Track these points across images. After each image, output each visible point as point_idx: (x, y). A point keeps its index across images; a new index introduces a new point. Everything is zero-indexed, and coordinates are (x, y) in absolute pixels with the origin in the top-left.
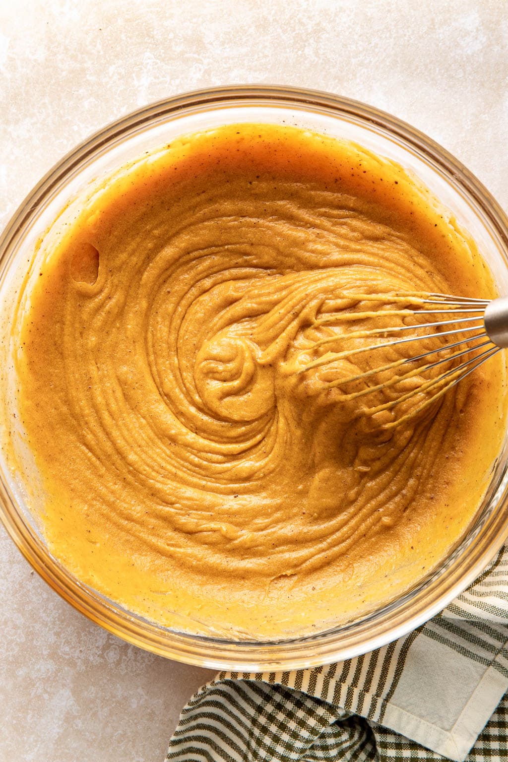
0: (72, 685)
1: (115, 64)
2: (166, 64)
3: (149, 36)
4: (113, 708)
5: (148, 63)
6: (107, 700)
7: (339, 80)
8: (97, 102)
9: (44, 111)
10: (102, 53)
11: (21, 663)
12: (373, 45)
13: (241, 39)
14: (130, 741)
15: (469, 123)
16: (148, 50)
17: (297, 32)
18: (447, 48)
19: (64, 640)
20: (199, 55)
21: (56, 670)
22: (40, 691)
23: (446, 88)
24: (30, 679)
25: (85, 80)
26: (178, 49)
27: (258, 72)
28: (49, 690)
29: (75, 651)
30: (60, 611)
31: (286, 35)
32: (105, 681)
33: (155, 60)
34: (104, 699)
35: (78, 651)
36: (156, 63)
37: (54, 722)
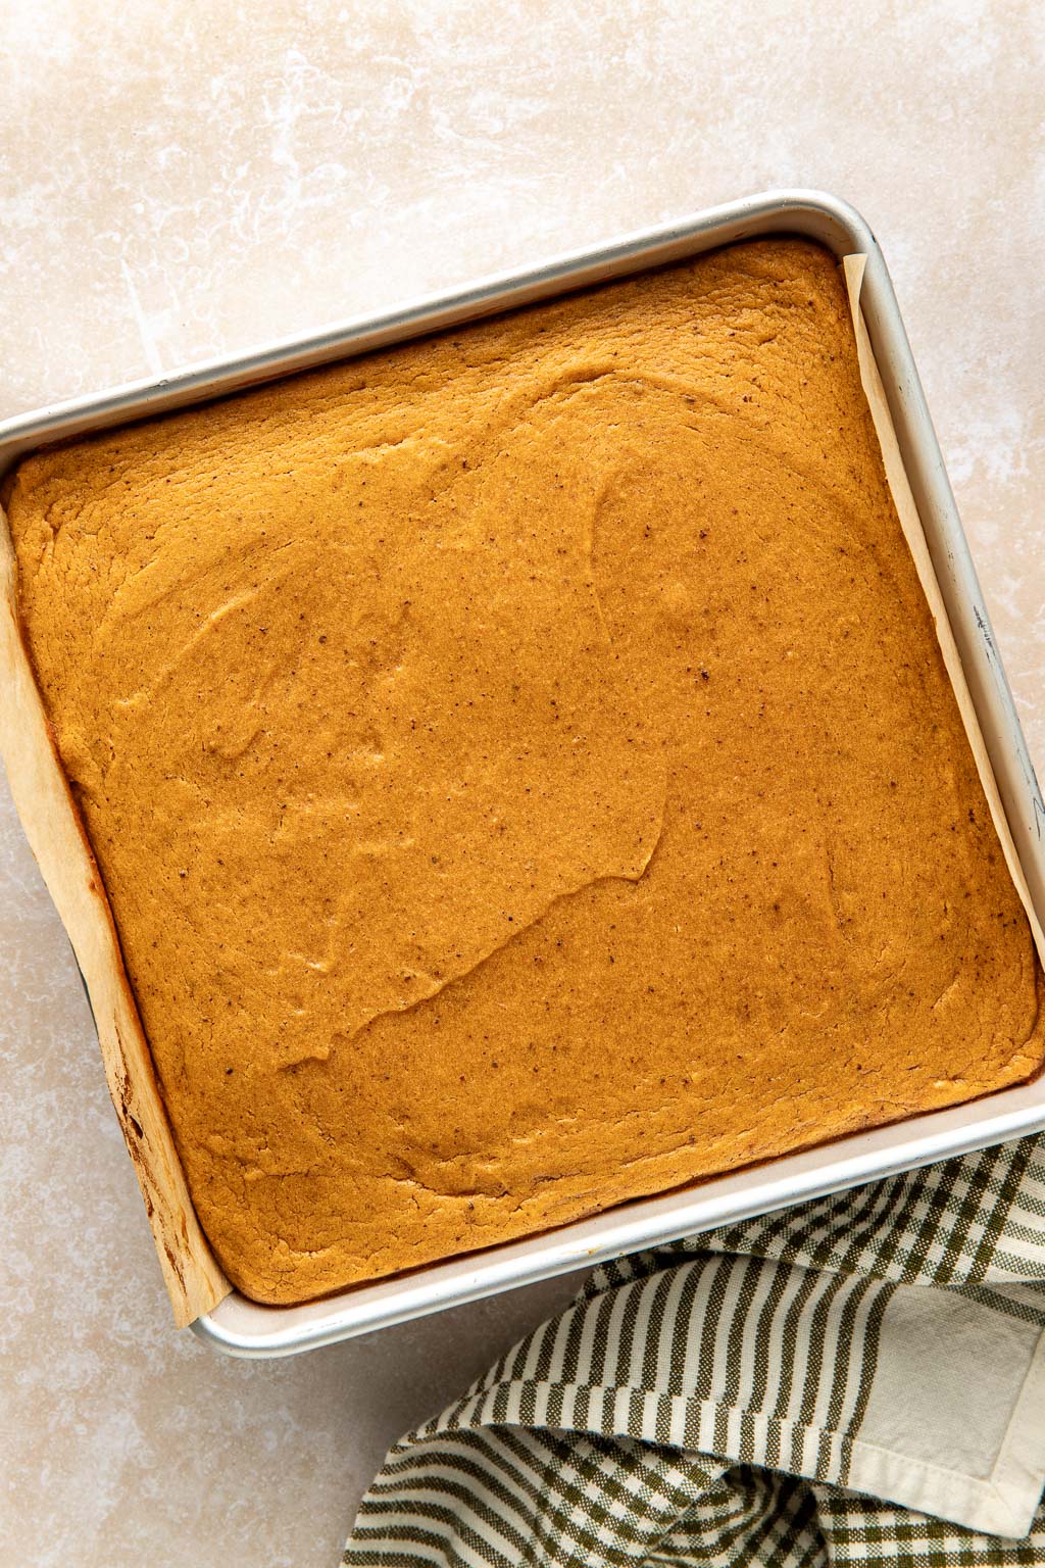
0: (136, 1405)
1: (222, 73)
2: (332, 76)
3: (297, 16)
4: (227, 1451)
5: (294, 74)
6: (214, 1436)
7: (698, 120)
8: (184, 154)
9: (70, 168)
10: (195, 49)
11: (27, 1359)
12: (767, 47)
13: (491, 29)
14: (261, 1521)
15: (965, 217)
16: (295, 45)
17: (609, 16)
18: (920, 61)
19: (118, 1309)
20: (403, 59)
21: (103, 1372)
22: (68, 1417)
23: (918, 142)
24: (46, 1393)
25: (158, 105)
26: (358, 45)
27: (528, 100)
28: (86, 1415)
29: (143, 1331)
30: (111, 1246)
31: (587, 21)
32: (209, 1394)
33: (310, 67)
34: (207, 1433)
35: (148, 1332)
36: (313, 75)
37: (98, 1485)
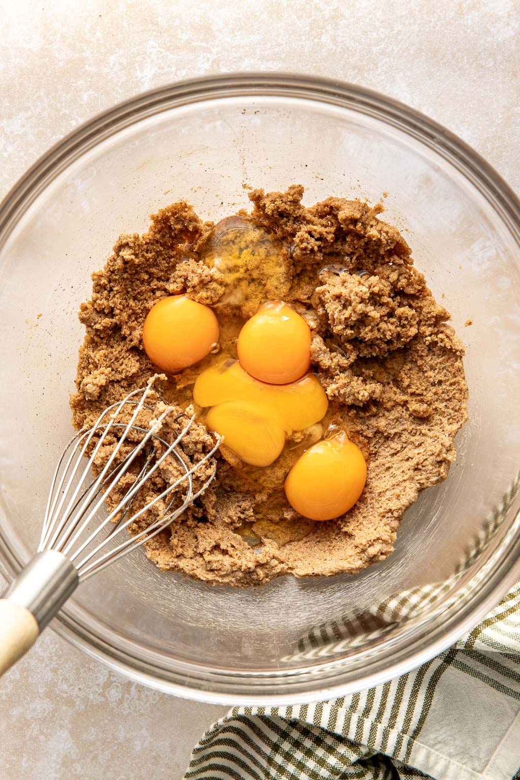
0: (70, 726)
1: (116, 53)
2: (171, 53)
3: (153, 23)
4: (115, 751)
5: (152, 52)
6: (109, 742)
7: (359, 70)
8: (96, 95)
9: (39, 104)
11: (15, 702)
12: (395, 32)
13: (252, 26)
15: (500, 116)
16: (152, 38)
17: (313, 18)
18: (477, 35)
19: (61, 678)
20: (207, 44)
21: (54, 710)
22: (36, 732)
23: (475, 78)
24: (25, 720)
25: (83, 70)
26: (185, 37)
27: (271, 62)
28: (45, 731)
29: (74, 689)
30: (57, 646)
31: (302, 21)
32: (106, 721)
33: (160, 49)
34: (105, 741)
35: (76, 689)
36: (161, 53)
37: (51, 766)
